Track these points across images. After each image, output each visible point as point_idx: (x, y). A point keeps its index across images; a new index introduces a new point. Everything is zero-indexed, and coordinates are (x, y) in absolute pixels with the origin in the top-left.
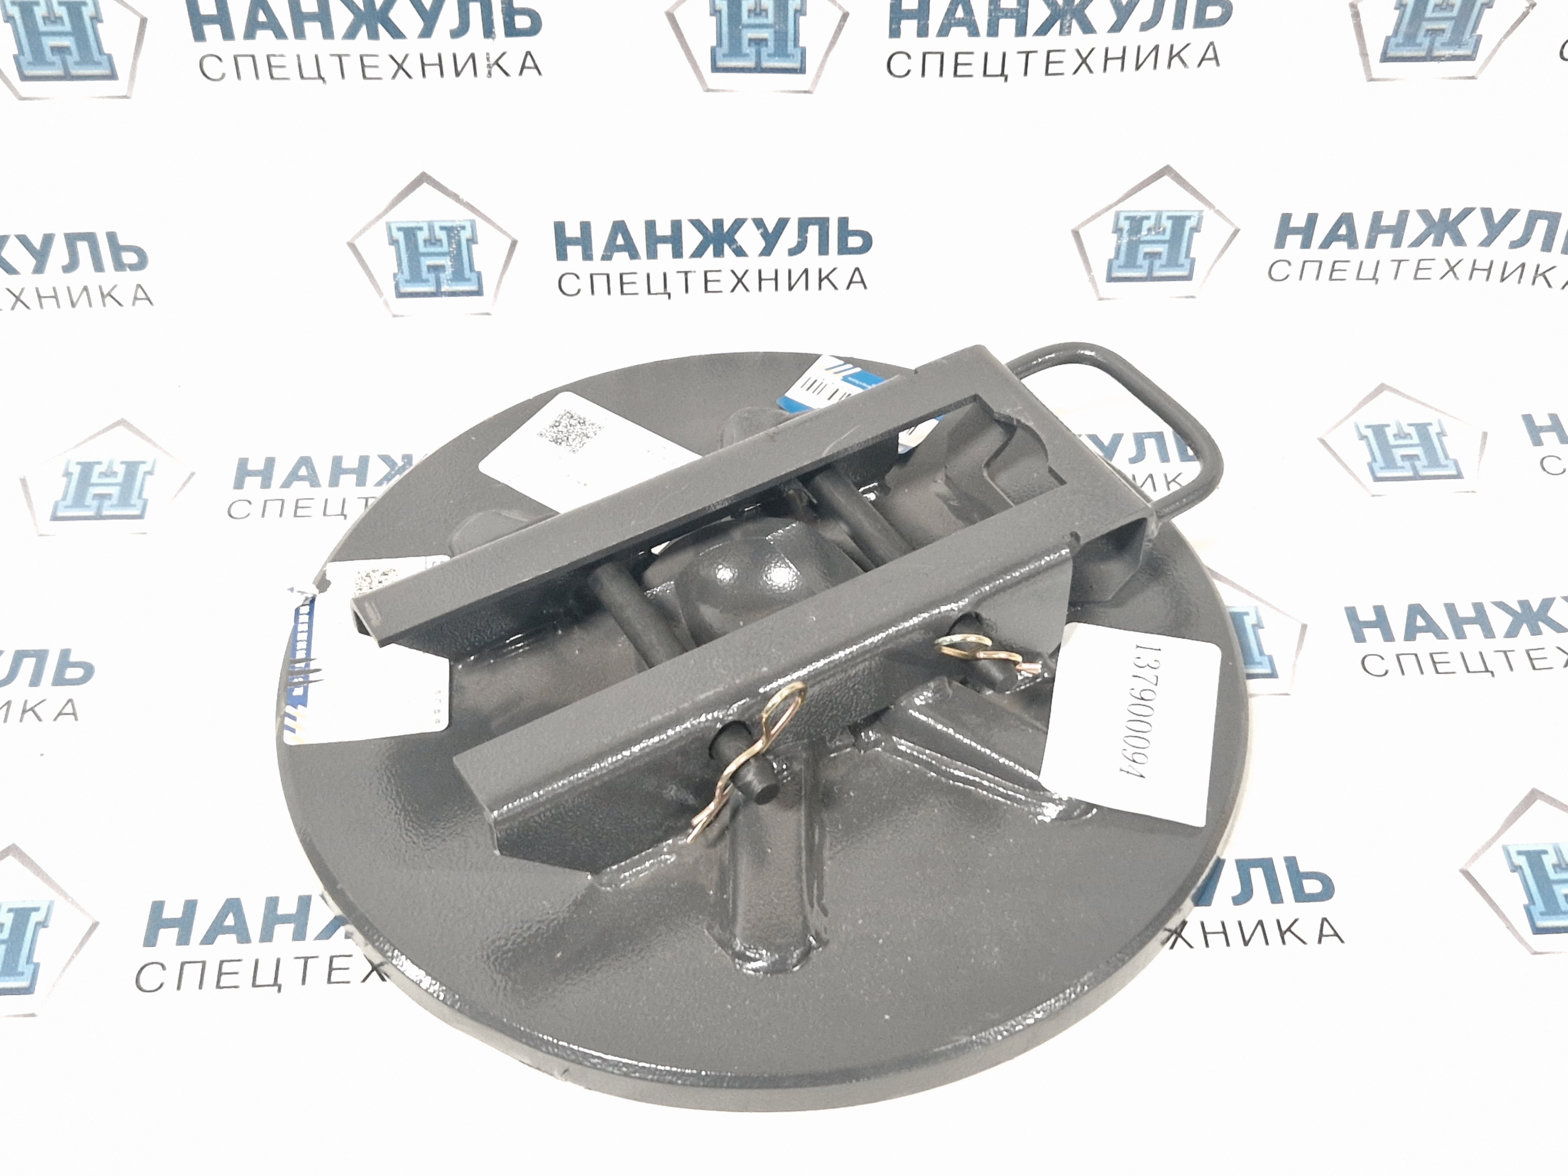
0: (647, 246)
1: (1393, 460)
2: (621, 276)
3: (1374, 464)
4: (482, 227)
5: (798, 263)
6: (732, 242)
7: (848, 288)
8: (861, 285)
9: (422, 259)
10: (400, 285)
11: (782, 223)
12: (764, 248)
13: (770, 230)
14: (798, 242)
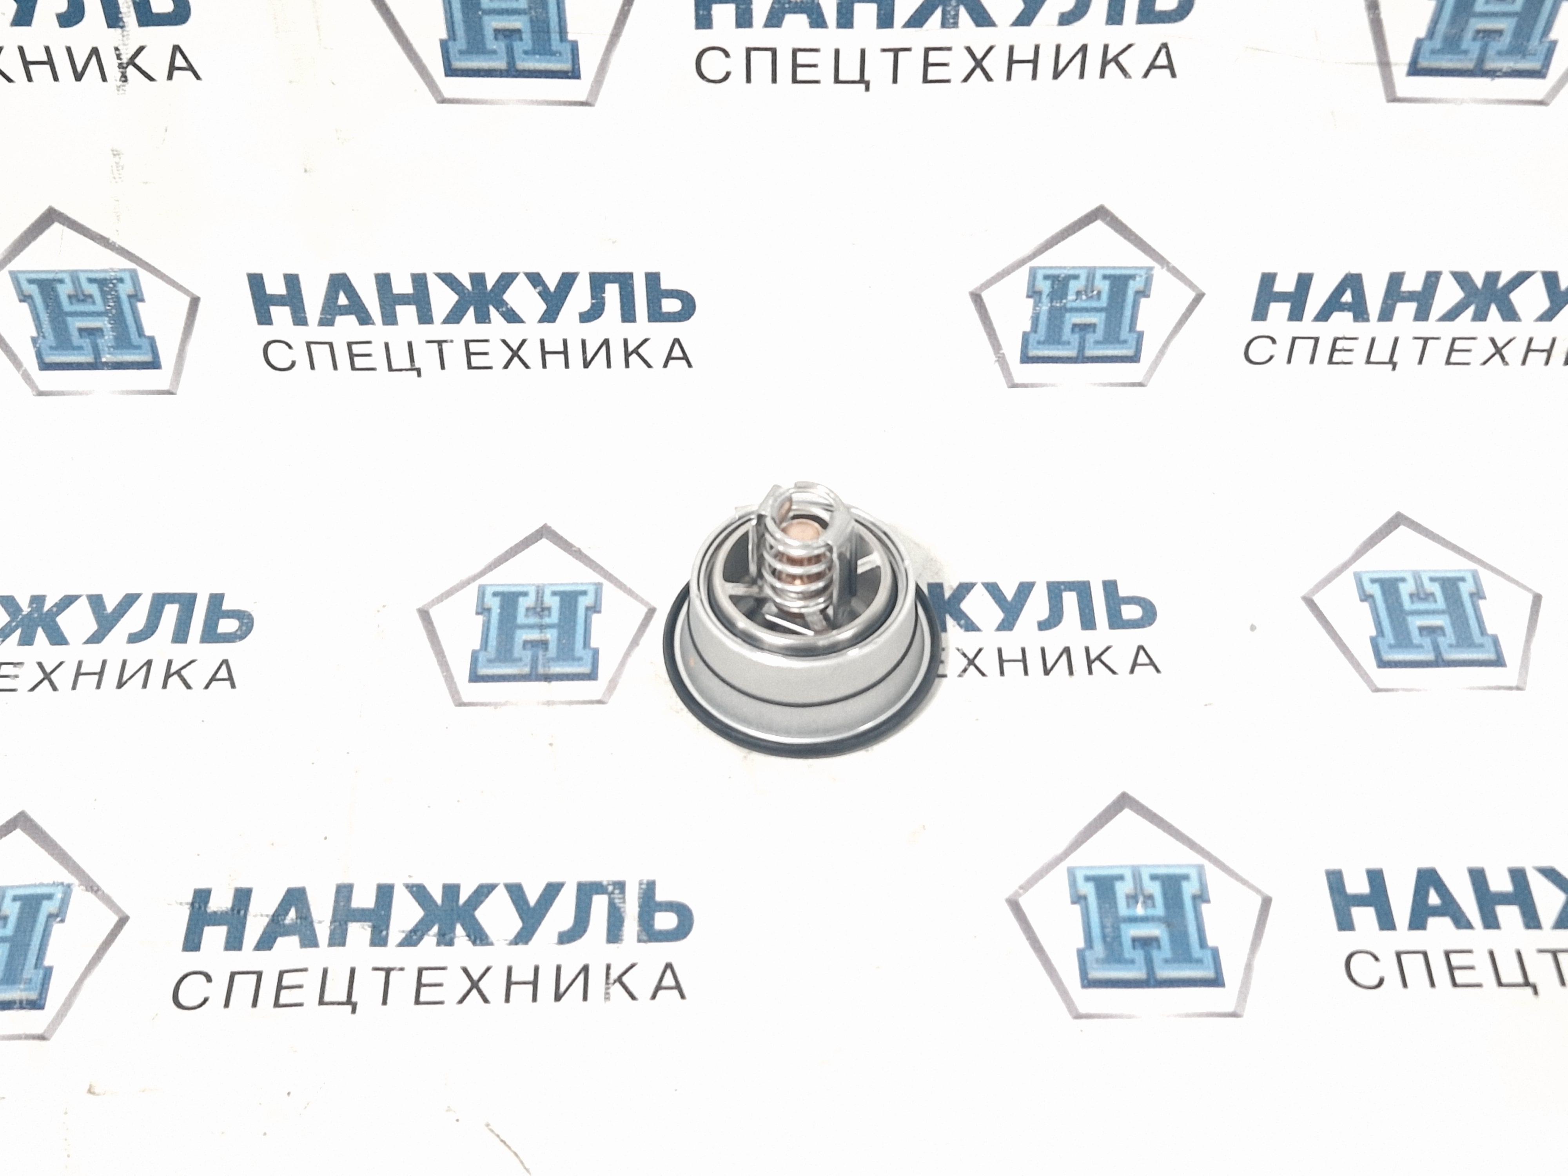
0: (382, 307)
1: (1408, 634)
2: (350, 345)
3: (1380, 640)
4: (147, 282)
5: (594, 333)
6: (500, 304)
7: (666, 365)
8: (684, 362)
9: (69, 319)
10: (44, 352)
11: (568, 280)
12: (546, 311)
13: (552, 288)
14: (593, 304)
